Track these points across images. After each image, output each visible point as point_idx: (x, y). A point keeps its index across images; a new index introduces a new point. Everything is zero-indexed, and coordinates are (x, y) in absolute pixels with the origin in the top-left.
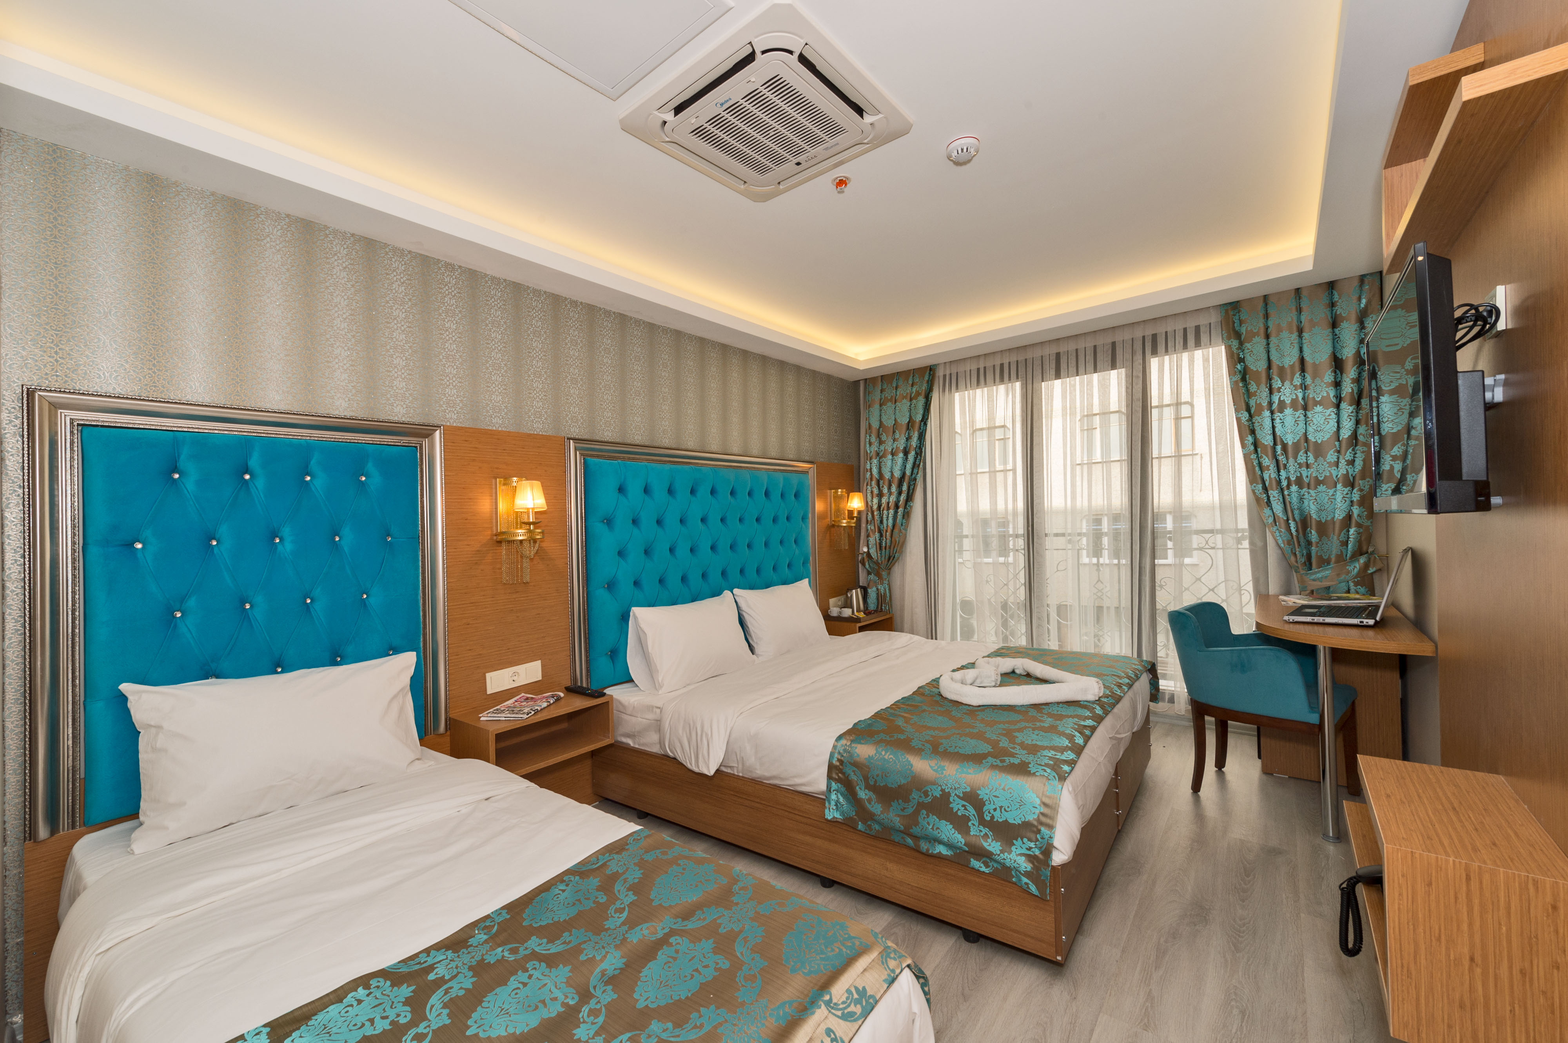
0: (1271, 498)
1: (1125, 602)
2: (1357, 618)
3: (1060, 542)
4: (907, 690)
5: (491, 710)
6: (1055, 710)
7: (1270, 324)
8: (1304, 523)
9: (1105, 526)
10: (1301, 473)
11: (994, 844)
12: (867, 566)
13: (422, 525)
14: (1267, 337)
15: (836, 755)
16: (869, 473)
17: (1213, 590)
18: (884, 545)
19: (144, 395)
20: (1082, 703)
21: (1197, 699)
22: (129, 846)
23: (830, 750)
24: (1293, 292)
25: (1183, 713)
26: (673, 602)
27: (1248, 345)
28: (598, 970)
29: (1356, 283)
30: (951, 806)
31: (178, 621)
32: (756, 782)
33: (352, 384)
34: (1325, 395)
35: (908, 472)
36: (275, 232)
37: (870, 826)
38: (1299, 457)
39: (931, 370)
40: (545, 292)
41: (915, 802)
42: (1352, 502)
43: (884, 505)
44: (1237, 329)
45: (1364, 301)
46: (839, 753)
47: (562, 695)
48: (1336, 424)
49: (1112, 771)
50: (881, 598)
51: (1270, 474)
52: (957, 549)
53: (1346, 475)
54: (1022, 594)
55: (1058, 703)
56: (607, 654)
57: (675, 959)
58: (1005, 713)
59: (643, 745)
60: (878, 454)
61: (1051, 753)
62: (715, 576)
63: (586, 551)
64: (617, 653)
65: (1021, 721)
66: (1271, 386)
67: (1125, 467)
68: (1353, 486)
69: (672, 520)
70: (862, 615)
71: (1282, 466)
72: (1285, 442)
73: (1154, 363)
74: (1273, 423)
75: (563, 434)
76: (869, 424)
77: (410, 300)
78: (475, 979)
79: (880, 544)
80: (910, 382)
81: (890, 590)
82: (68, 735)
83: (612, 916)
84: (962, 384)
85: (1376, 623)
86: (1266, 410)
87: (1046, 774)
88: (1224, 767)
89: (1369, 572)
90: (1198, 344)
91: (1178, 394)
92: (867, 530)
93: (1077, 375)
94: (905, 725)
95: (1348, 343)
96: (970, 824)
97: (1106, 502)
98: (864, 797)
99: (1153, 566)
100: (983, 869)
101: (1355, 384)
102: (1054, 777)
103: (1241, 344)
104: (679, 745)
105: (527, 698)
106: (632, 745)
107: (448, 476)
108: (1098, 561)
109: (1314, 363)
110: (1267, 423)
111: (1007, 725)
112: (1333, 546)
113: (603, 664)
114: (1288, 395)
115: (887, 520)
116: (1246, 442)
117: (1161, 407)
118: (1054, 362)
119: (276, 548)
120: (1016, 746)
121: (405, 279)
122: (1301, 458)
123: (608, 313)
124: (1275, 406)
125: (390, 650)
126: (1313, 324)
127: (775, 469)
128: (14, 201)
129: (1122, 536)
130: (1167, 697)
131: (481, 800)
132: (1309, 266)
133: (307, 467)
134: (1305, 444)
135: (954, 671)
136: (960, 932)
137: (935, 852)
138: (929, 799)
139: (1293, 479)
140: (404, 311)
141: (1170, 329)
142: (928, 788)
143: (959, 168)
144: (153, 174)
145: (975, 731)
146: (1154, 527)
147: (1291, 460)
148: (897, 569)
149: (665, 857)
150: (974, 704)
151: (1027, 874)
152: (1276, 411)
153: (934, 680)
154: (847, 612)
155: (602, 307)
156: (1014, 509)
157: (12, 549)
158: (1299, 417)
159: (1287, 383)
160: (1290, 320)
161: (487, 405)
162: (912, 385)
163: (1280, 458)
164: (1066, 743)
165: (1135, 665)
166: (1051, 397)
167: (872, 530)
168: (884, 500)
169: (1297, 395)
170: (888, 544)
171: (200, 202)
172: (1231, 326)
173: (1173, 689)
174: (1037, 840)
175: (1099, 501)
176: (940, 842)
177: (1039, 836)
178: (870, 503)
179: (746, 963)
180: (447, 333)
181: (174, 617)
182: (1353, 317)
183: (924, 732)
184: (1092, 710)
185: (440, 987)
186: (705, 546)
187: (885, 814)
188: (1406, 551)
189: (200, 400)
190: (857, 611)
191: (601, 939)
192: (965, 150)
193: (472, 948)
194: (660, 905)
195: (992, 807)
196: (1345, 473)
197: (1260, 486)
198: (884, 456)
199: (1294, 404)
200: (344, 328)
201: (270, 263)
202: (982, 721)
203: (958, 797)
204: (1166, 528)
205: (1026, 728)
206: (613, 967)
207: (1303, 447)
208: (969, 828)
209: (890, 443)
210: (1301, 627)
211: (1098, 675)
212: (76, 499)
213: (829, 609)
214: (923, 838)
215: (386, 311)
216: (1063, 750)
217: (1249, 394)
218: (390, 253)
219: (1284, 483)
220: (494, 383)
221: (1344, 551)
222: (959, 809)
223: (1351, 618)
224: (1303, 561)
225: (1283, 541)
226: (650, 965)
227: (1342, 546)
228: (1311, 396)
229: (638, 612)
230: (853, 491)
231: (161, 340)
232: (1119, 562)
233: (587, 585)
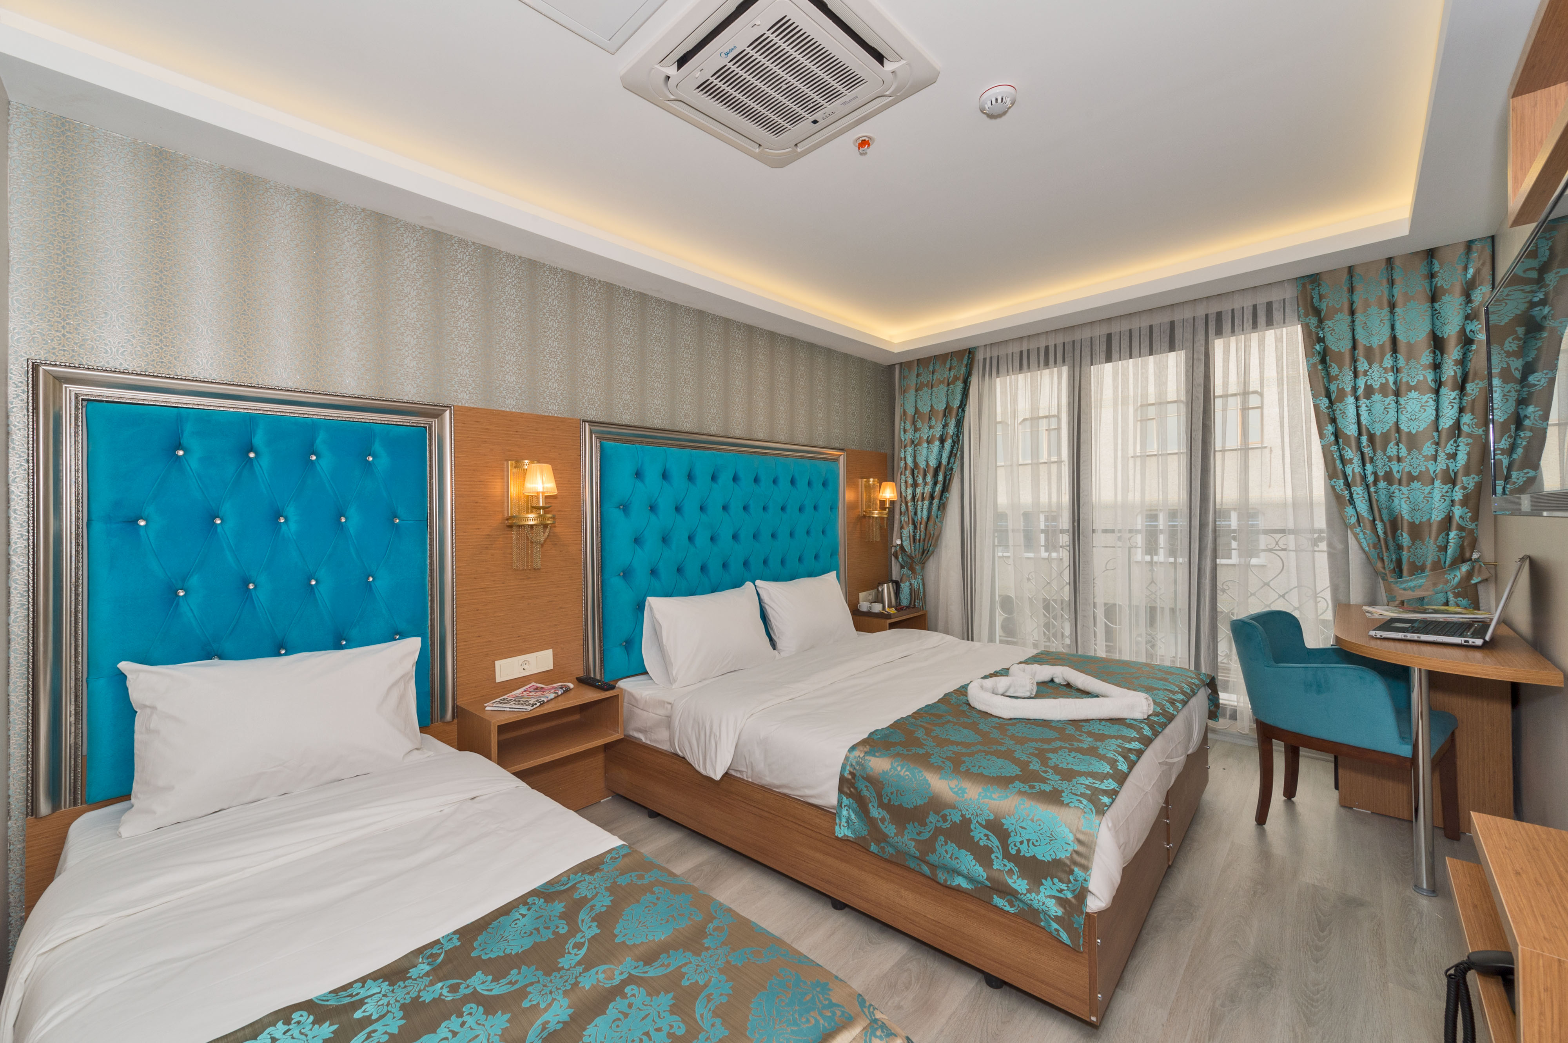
0: (1355, 496)
1: (1182, 603)
2: (1460, 636)
3: (1110, 539)
4: (932, 697)
5: (498, 700)
6: (1096, 728)
7: (1356, 298)
8: (1394, 524)
9: (1162, 522)
10: (1390, 468)
11: (1019, 881)
12: (900, 559)
13: (430, 508)
14: (1352, 313)
15: (848, 768)
16: (903, 462)
17: (1283, 596)
18: (918, 537)
19: (151, 370)
20: (1128, 721)
21: (1263, 720)
22: (118, 828)
23: (842, 761)
24: (1384, 261)
25: (1247, 732)
26: (691, 592)
27: (1329, 323)
28: (539, 1022)
29: (1461, 250)
30: (972, 834)
31: (181, 600)
32: (765, 789)
33: (362, 363)
34: (1422, 378)
35: (944, 461)
36: (284, 207)
37: (883, 848)
38: (1389, 449)
39: (970, 352)
40: (562, 270)
41: (933, 826)
42: (1453, 501)
43: (918, 496)
44: (1316, 305)
45: (1471, 271)
46: (851, 765)
47: (571, 686)
48: (1434, 413)
49: (1161, 801)
50: (913, 593)
51: (1354, 468)
52: (996, 543)
53: (1447, 471)
54: (1066, 593)
55: (1100, 720)
56: (621, 644)
57: (626, 1015)
58: (1039, 729)
59: (656, 741)
60: (913, 442)
61: (1089, 781)
62: (736, 566)
63: (601, 537)
64: (632, 644)
65: (1056, 739)
66: (1355, 368)
67: (1184, 460)
68: (1454, 483)
69: (691, 508)
70: (893, 611)
71: (1367, 460)
72: (1373, 432)
73: (1218, 345)
74: (1357, 411)
75: (579, 416)
76: (904, 410)
77: (422, 277)
78: (403, 1022)
79: (914, 537)
80: (948, 366)
81: (924, 585)
82: (70, 711)
83: (569, 953)
84: (1003, 369)
85: (1485, 642)
86: (1349, 397)
87: (1081, 806)
88: (1294, 796)
89: (1473, 582)
90: (1270, 323)
91: (1246, 382)
92: (901, 522)
93: (1131, 358)
94: (925, 737)
95: (1451, 319)
96: (993, 856)
97: (1161, 497)
98: (876, 816)
99: (1215, 567)
100: (1007, 908)
101: (1459, 367)
102: (1091, 809)
103: (1321, 321)
104: (688, 744)
105: (537, 688)
106: (644, 740)
107: (458, 457)
108: (1152, 559)
109: (1409, 342)
110: (1351, 411)
111: (1040, 744)
112: (1429, 551)
113: (617, 655)
114: (1376, 379)
115: (922, 511)
116: (1325, 432)
117: (1225, 396)
118: (1105, 344)
119: (280, 528)
120: (1048, 770)
121: (416, 255)
122: (1392, 450)
123: (627, 292)
124: (1360, 391)
125: (397, 634)
126: (1408, 298)
127: (802, 456)
128: (24, 174)
129: (1179, 534)
130: (1228, 713)
131: (467, 800)
132: (1405, 231)
133: (313, 445)
134: (1397, 435)
135: (985, 677)
136: (980, 975)
137: (954, 884)
138: (947, 825)
139: (1381, 474)
140: (415, 288)
141: (1237, 306)
142: (946, 812)
143: (994, 121)
144: (161, 148)
145: (1003, 749)
146: (1215, 524)
147: (1379, 453)
148: (931, 565)
149: (640, 882)
150: (1005, 717)
151: (1057, 919)
152: (1362, 397)
153: (963, 687)
154: (877, 608)
155: (621, 286)
156: (1058, 503)
157: (18, 523)
158: (1389, 404)
159: (1376, 366)
160: (1380, 294)
161: (501, 385)
162: (950, 370)
163: (1366, 450)
164: (1107, 769)
165: (1192, 678)
166: (1101, 383)
167: (906, 522)
168: (919, 491)
169: (1387, 379)
170: (922, 537)
171: (208, 176)
172: (1309, 301)
173: (1236, 704)
174: (1070, 882)
175: (1153, 496)
176: (959, 874)
177: (1071, 877)
178: (904, 494)
179: (704, 1030)
180: (460, 311)
181: (177, 595)
182: (1458, 289)
183: (946, 748)
184: (1139, 730)
185: (363, 1029)
186: (726, 535)
187: (900, 837)
188: (1522, 559)
189: (209, 378)
190: (888, 607)
191: (551, 981)
192: (1000, 100)
193: (410, 981)
194: (624, 942)
195: (1018, 839)
196: (1445, 467)
197: (1341, 482)
198: (919, 444)
199: (1384, 389)
200: (354, 305)
201: (279, 239)
202: (1012, 737)
203: (980, 824)
204: (1230, 526)
205: (1061, 748)
206: (557, 1019)
207: (1393, 437)
208: (992, 861)
209: (926, 431)
210: (1391, 644)
211: (1148, 689)
212: (80, 475)
213: (859, 603)
214: (941, 867)
215: (397, 288)
216: (1103, 777)
217: (1330, 378)
218: (402, 229)
219: (1371, 479)
220: (507, 363)
221: (1442, 557)
222: (980, 839)
223: (1453, 636)
224: (1392, 568)
225: (1368, 544)
226: (598, 1020)
227: (1439, 551)
228: (1404, 380)
229: (653, 602)
230: (886, 481)
231: (168, 315)
232: (1175, 560)
233: (602, 572)
